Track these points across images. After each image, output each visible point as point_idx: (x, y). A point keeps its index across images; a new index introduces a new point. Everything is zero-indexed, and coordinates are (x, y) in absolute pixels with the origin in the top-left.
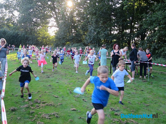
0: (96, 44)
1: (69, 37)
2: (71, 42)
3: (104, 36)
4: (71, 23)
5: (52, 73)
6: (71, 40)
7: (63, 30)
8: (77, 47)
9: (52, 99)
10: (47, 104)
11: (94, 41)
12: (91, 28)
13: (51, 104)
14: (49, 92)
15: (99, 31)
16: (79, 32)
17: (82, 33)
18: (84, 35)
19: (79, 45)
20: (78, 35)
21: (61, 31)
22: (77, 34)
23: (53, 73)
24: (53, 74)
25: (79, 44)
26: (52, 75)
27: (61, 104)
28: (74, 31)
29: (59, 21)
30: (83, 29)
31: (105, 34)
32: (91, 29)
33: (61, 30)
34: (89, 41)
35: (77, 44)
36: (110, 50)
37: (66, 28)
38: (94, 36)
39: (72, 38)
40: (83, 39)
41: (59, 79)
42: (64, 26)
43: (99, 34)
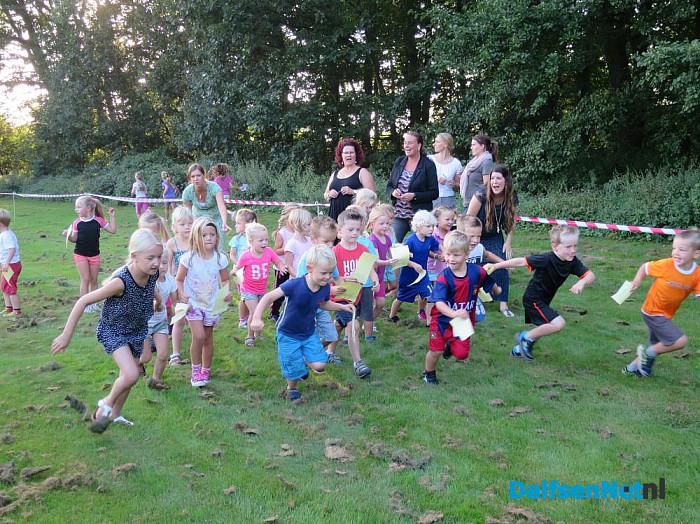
0: (226, 151)
1: (103, 126)
2: (113, 149)
3: (263, 114)
4: (107, 65)
5: (46, 299)
6: (112, 138)
7: (72, 97)
8: (141, 168)
9: (78, 442)
10: (56, 478)
11: (219, 137)
12: (200, 80)
13: (79, 478)
14: (51, 408)
15: (237, 94)
16: (145, 103)
17: (158, 105)
18: (171, 112)
19: (151, 161)
20: (141, 115)
21: (60, 100)
22: (137, 113)
23: (52, 299)
24: (52, 303)
25: (148, 156)
26: (47, 312)
27: (133, 470)
28: (119, 101)
29: (45, 56)
30: (163, 85)
31: (266, 104)
32: (199, 84)
33: (61, 96)
34: (196, 137)
35: (139, 157)
36: (293, 173)
37: (85, 87)
38: (215, 117)
39: (117, 131)
40: (168, 133)
41: (87, 329)
42: (73, 79)
43: (241, 106)
